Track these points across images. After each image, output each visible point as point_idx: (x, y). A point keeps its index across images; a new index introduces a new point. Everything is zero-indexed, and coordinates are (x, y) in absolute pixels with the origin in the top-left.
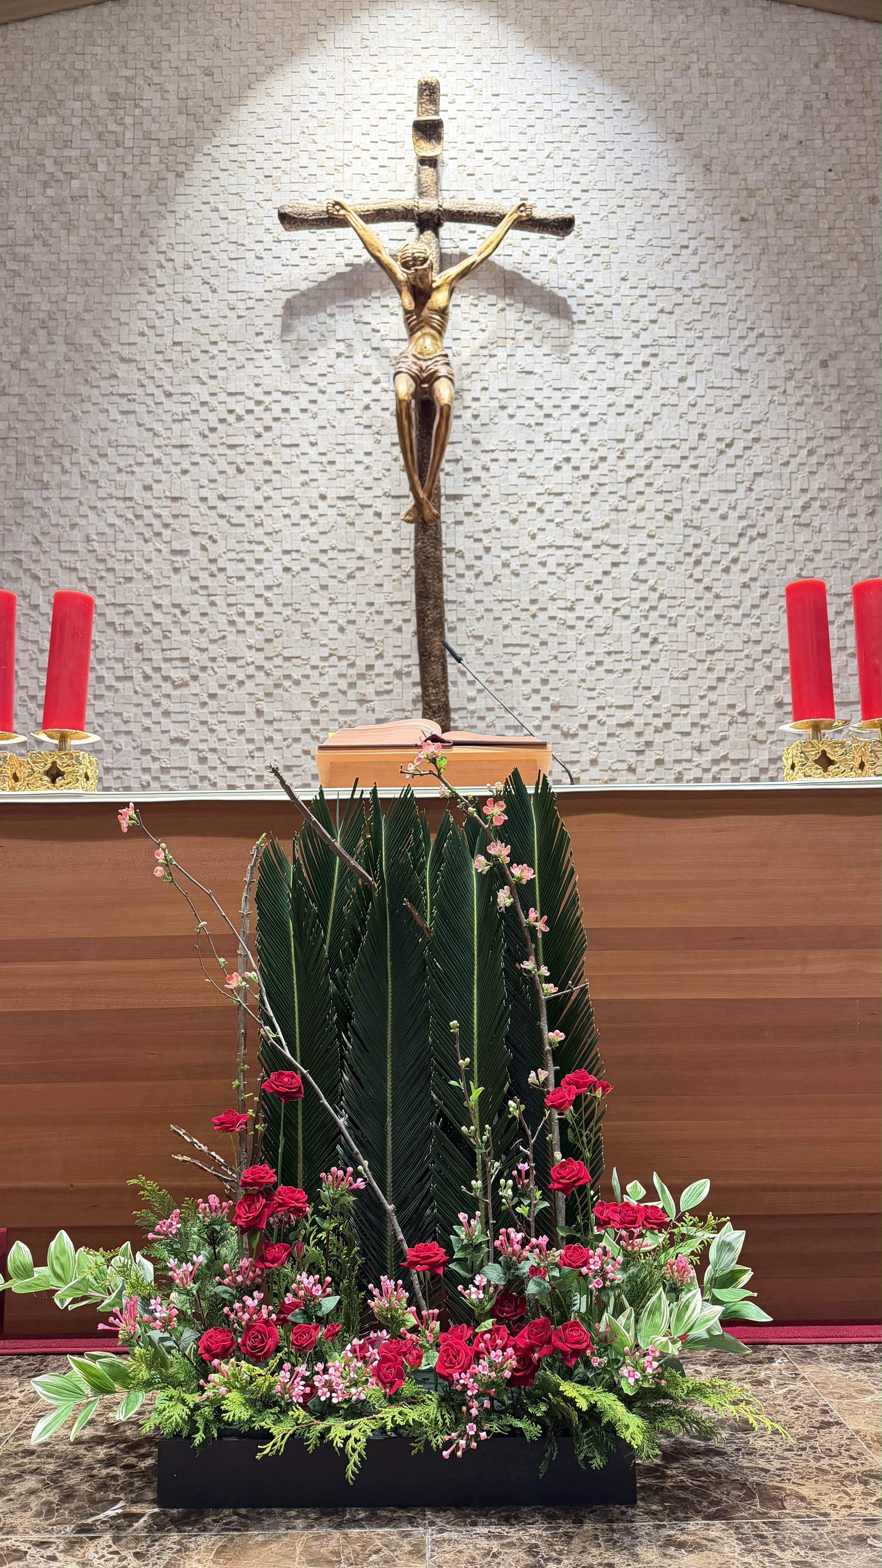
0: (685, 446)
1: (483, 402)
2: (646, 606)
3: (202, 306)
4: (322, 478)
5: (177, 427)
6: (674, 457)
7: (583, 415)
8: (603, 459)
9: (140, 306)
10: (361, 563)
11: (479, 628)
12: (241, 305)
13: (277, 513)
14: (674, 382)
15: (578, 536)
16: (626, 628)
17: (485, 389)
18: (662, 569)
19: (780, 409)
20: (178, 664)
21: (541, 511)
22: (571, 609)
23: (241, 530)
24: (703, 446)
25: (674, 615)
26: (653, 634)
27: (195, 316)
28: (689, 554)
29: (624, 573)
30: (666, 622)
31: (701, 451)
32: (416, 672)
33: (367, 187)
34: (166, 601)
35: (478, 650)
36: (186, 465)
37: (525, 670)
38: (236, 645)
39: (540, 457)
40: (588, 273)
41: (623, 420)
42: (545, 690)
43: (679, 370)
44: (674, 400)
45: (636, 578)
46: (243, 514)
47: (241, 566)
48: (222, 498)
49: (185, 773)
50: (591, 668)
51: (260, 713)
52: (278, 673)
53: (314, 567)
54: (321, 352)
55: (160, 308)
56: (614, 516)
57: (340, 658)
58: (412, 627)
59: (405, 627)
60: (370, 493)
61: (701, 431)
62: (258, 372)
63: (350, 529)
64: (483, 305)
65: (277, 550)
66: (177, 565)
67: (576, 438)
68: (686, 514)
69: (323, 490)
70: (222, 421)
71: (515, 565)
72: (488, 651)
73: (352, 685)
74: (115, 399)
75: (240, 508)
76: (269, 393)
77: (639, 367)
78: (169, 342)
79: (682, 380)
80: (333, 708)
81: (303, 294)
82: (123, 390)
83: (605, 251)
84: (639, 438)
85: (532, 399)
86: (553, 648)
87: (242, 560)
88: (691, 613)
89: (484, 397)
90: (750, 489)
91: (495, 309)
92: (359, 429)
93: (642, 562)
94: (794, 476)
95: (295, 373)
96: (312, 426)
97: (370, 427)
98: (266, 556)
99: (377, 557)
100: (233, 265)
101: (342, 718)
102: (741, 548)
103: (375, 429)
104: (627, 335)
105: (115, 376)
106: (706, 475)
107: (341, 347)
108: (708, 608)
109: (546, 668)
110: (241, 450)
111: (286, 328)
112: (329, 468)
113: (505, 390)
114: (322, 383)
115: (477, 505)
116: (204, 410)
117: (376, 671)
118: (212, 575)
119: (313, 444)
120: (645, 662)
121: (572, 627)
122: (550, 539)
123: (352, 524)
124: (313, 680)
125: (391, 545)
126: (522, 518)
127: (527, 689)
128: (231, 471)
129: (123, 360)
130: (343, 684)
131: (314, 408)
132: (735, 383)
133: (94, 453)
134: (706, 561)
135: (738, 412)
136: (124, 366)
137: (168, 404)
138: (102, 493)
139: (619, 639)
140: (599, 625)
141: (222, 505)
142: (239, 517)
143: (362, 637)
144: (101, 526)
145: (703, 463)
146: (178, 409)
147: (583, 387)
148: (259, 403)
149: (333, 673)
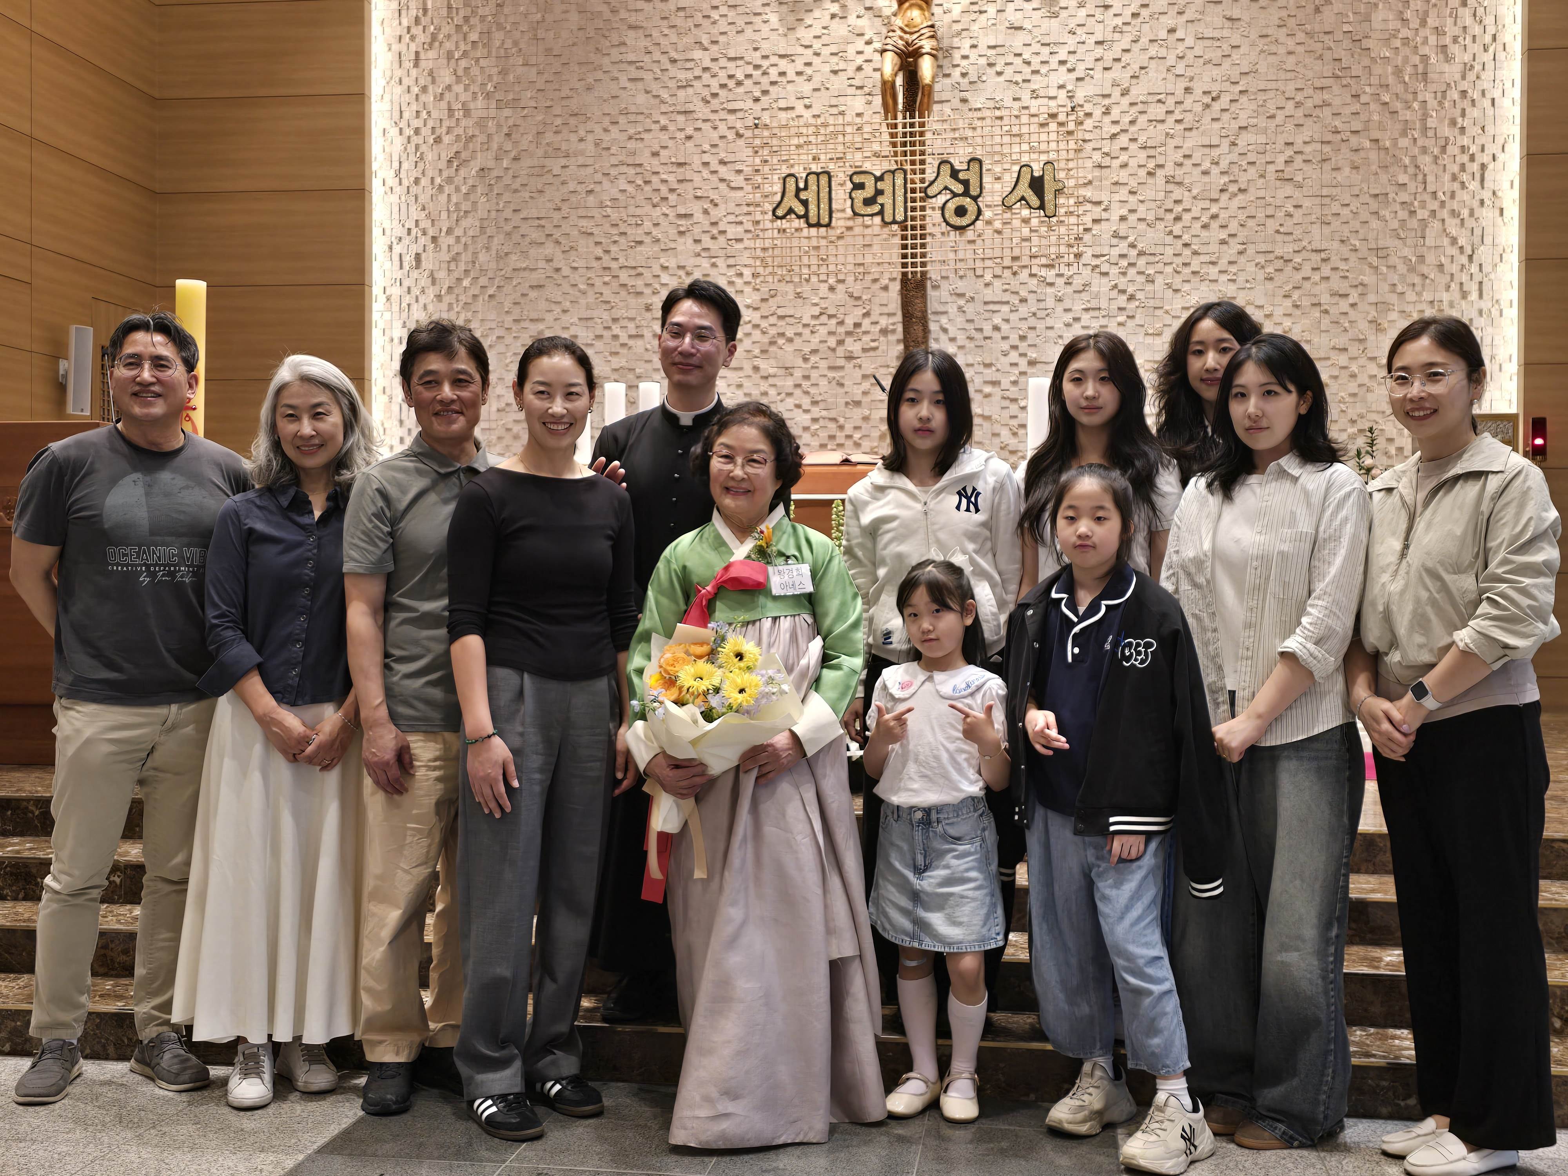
0: (1171, 101)
1: (972, 60)
2: (1124, 263)
4: (816, 141)
5: (681, 93)
6: (1157, 111)
7: (1070, 71)
8: (1088, 115)
11: (961, 286)
14: (1163, 34)
16: (1102, 285)
17: (974, 46)
18: (1142, 226)
19: (1271, 59)
22: (1051, 266)
23: (740, 194)
24: (1189, 100)
25: (1151, 271)
26: (1130, 290)
28: (1170, 211)
29: (1105, 230)
30: (1141, 279)
31: (1188, 105)
32: (900, 328)
34: (672, 263)
35: (960, 308)
36: (690, 131)
37: (1005, 327)
39: (1026, 114)
41: (1109, 75)
42: (1023, 346)
43: (1169, 21)
44: (1163, 52)
45: (1116, 235)
46: (741, 178)
47: (740, 229)
48: (722, 162)
50: (1068, 325)
51: (756, 369)
52: (773, 331)
54: (817, 13)
56: (1097, 173)
57: (830, 317)
61: (1188, 84)
62: (757, 37)
66: (682, 229)
69: (816, 153)
70: (723, 86)
72: (970, 308)
73: (841, 342)
74: (624, 66)
75: (739, 172)
76: (767, 57)
77: (1129, 19)
79: (1172, 31)
80: (823, 364)
82: (631, 57)
84: (1125, 93)
85: (1020, 55)
86: (1032, 305)
87: (741, 223)
88: (1169, 269)
89: (973, 54)
90: (1234, 144)
92: (852, 90)
93: (1123, 219)
94: (1280, 129)
95: (792, 36)
96: (806, 88)
97: (861, 88)
102: (1222, 204)
103: (866, 90)
105: (624, 44)
106: (1191, 129)
107: (836, 8)
108: (1185, 264)
109: (1024, 326)
110: (740, 115)
113: (994, 47)
114: (817, 45)
116: (706, 76)
117: (863, 329)
118: (713, 238)
119: (807, 107)
120: (1121, 319)
121: (1051, 284)
124: (804, 338)
127: (1005, 346)
128: (731, 135)
129: (631, 27)
130: (832, 342)
131: (809, 71)
132: (1226, 33)
133: (606, 121)
134: (1187, 217)
135: (1227, 63)
136: (631, 34)
137: (673, 71)
138: (614, 160)
139: (1097, 296)
140: (1078, 282)
141: (723, 171)
142: (739, 181)
143: (851, 296)
144: (614, 192)
145: (1188, 117)
146: (682, 75)
147: (1072, 41)
148: (757, 67)
149: (823, 331)
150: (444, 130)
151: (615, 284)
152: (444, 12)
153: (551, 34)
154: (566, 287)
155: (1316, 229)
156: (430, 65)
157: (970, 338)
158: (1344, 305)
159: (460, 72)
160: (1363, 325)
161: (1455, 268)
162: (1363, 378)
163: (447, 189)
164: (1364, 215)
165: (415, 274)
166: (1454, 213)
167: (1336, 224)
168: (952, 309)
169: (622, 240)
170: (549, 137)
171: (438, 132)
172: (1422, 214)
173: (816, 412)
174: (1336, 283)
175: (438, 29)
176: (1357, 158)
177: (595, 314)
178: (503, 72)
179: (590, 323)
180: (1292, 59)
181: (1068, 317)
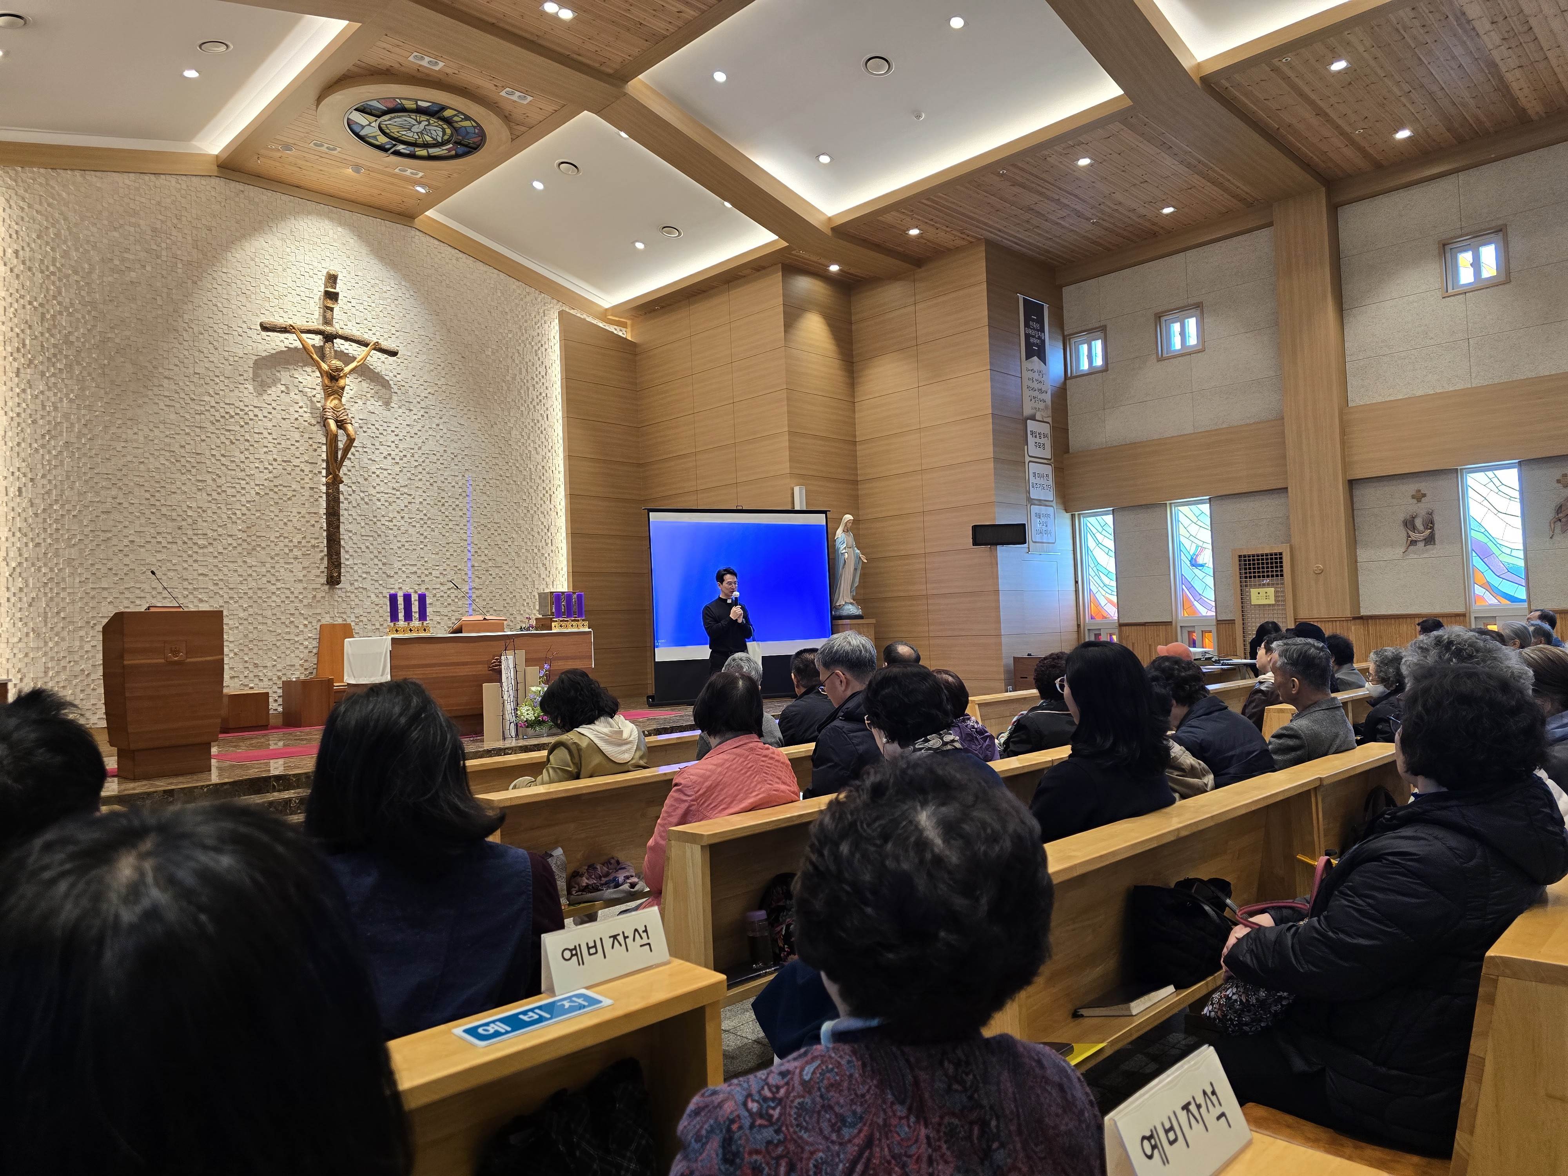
0: (438, 454)
2: (422, 522)
3: (209, 355)
4: (275, 451)
5: (197, 417)
6: (433, 458)
7: (396, 435)
8: (405, 456)
9: (175, 350)
10: (294, 493)
11: (350, 527)
12: (231, 359)
13: (252, 465)
14: (434, 426)
15: (394, 489)
16: (412, 531)
18: (429, 507)
19: (476, 443)
20: (201, 536)
21: (378, 476)
22: (391, 521)
23: (233, 473)
24: (445, 455)
25: (433, 527)
26: (425, 534)
27: (206, 360)
28: (439, 501)
29: (412, 507)
30: (429, 529)
31: (445, 457)
32: (324, 546)
33: (295, 309)
34: (194, 505)
35: (350, 537)
36: (203, 437)
37: (371, 547)
38: (234, 529)
39: (377, 452)
40: (399, 370)
41: (413, 440)
43: (436, 421)
44: (434, 434)
45: (418, 510)
47: (233, 490)
48: (223, 455)
49: (207, 591)
50: (400, 548)
51: (245, 562)
52: (254, 543)
53: (271, 493)
54: (274, 389)
55: (186, 353)
56: (409, 481)
57: (285, 538)
58: (322, 524)
59: (316, 524)
60: (298, 460)
61: (445, 448)
62: (241, 395)
63: (289, 476)
65: (252, 483)
66: (199, 487)
67: (393, 445)
69: (275, 456)
70: (223, 417)
71: (366, 500)
72: (354, 537)
73: (291, 550)
74: (161, 397)
75: (233, 461)
76: (247, 406)
78: (192, 372)
79: (438, 425)
80: (281, 561)
81: (264, 358)
82: (167, 393)
83: (406, 362)
84: (420, 448)
86: (383, 538)
87: (234, 487)
88: (440, 526)
90: (464, 476)
91: (357, 381)
92: (292, 429)
93: (421, 503)
94: (480, 472)
95: (260, 398)
96: (270, 425)
98: (247, 487)
99: (302, 491)
100: (226, 337)
101: (286, 566)
102: (460, 500)
104: (415, 401)
105: (161, 386)
106: (447, 468)
107: (283, 388)
108: (447, 525)
109: (379, 547)
110: (233, 433)
111: (255, 374)
112: (278, 446)
114: (274, 405)
115: (349, 471)
116: (213, 410)
117: (303, 545)
118: (219, 494)
119: (270, 434)
121: (391, 529)
122: (382, 489)
123: (290, 474)
125: (309, 485)
126: (369, 479)
128: (228, 442)
129: (166, 377)
131: (270, 416)
132: (458, 429)
133: (151, 426)
134: (446, 504)
135: (459, 443)
136: (166, 381)
137: (192, 405)
138: (156, 447)
139: (412, 535)
140: (403, 529)
141: (223, 459)
142: (233, 466)
143: (296, 528)
144: (157, 465)
145: (446, 462)
146: (197, 408)
148: (242, 410)
149: (281, 544)
150: (38, 416)
151: (159, 515)
152: (39, 348)
153: (114, 372)
154: (126, 514)
155: (495, 515)
156: (29, 377)
157: (355, 552)
158: (506, 546)
159: (50, 385)
161: (543, 534)
162: (515, 575)
163: (41, 451)
164: (513, 511)
165: (18, 500)
166: (542, 513)
167: (502, 513)
169: (162, 490)
170: (113, 430)
171: (34, 417)
172: (532, 512)
173: (279, 585)
174: (503, 537)
175: (34, 357)
176: (509, 487)
177: (146, 529)
178: (83, 389)
179: (142, 534)
180: (483, 444)
181: (399, 545)
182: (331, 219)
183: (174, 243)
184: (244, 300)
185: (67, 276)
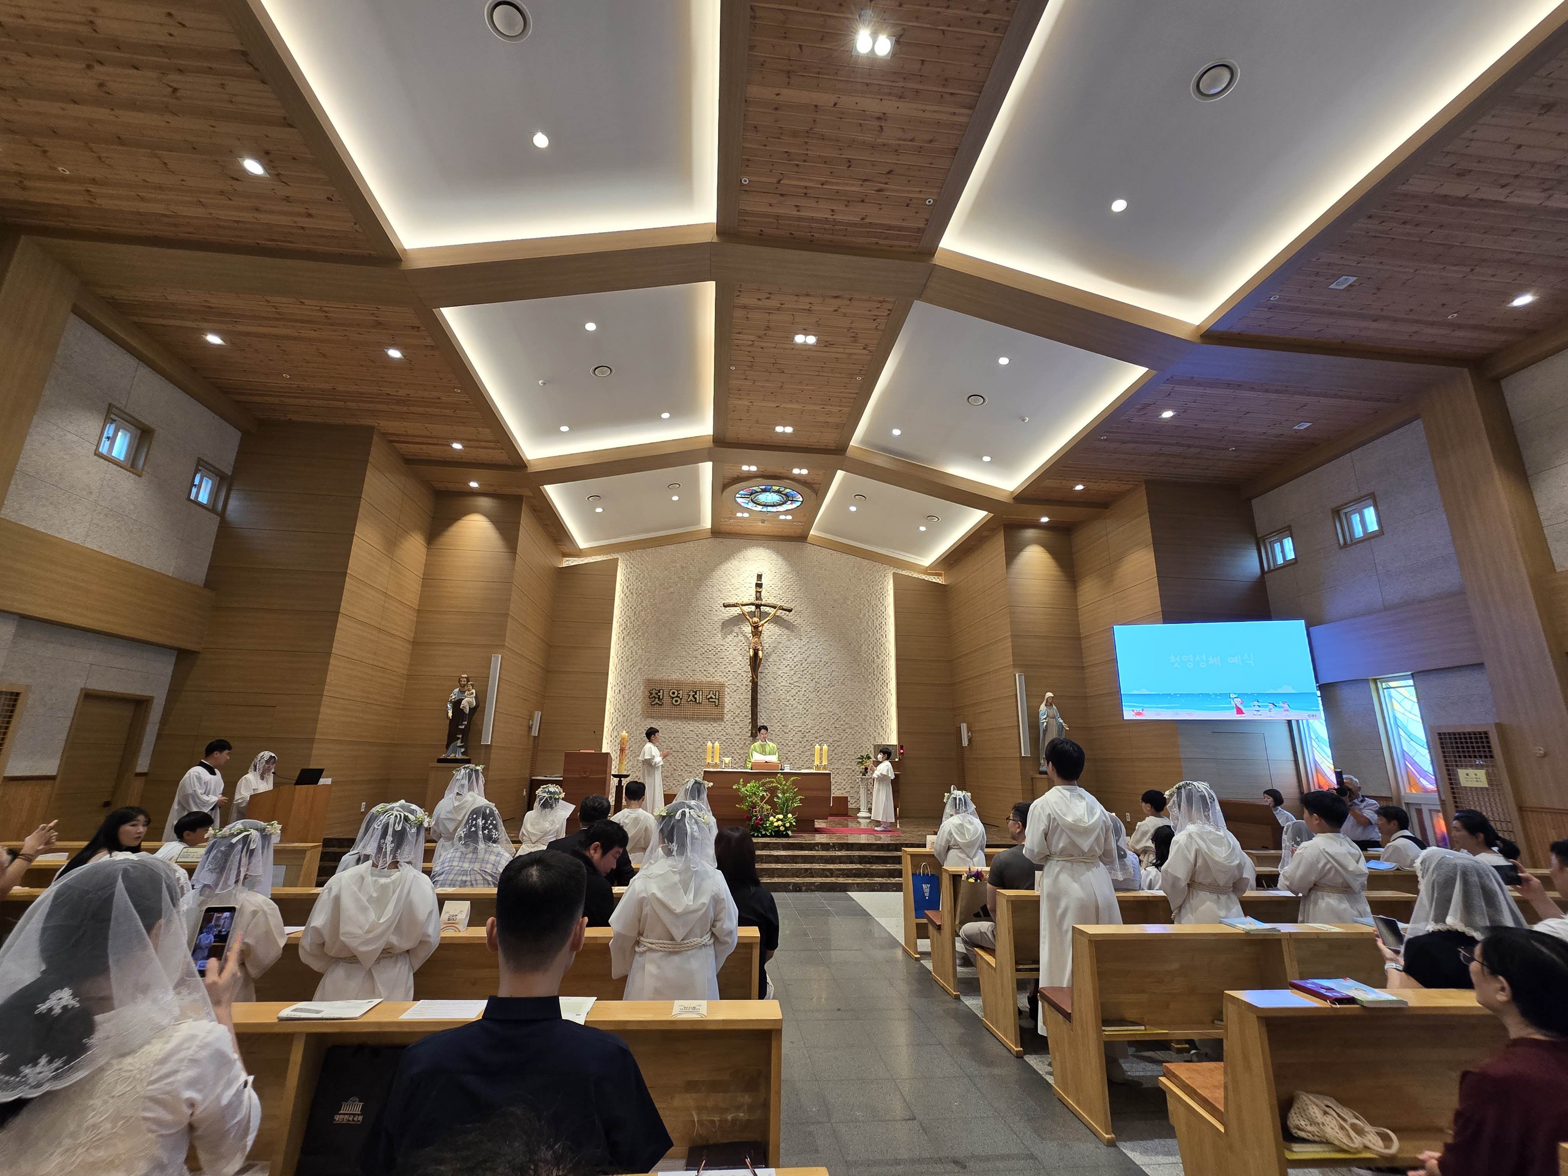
0: (816, 663)
1: (769, 649)
2: (806, 702)
3: (702, 622)
4: (729, 667)
5: (695, 652)
6: (814, 665)
8: (797, 665)
9: (687, 621)
10: (737, 688)
11: (765, 705)
12: (713, 623)
13: (718, 675)
14: (815, 647)
15: (790, 684)
16: (801, 707)
17: (769, 646)
18: (810, 693)
19: (839, 655)
21: (782, 677)
22: (788, 702)
24: (821, 663)
25: (812, 704)
26: (807, 709)
27: (700, 625)
28: (816, 690)
29: (801, 693)
30: (810, 706)
31: (820, 665)
32: (750, 716)
33: (743, 594)
35: (765, 711)
37: (776, 716)
39: (782, 664)
40: (794, 618)
41: (802, 656)
42: (781, 721)
44: (814, 652)
45: (804, 695)
49: (693, 738)
50: (792, 717)
51: (711, 724)
54: (731, 636)
55: (691, 622)
56: (799, 679)
57: (731, 711)
58: (750, 704)
59: (747, 704)
60: (741, 671)
61: (820, 660)
62: (715, 640)
64: (770, 626)
67: (791, 660)
68: (816, 680)
69: (729, 670)
70: (706, 651)
71: (775, 690)
72: (767, 711)
73: (734, 718)
74: (679, 645)
75: (709, 673)
76: (718, 645)
78: (694, 631)
79: (817, 646)
80: (729, 723)
81: (725, 621)
82: (682, 642)
83: (798, 613)
84: (806, 660)
85: (781, 650)
86: (783, 711)
88: (816, 704)
90: (831, 675)
91: (773, 627)
92: (739, 655)
93: (805, 691)
94: (842, 672)
95: (724, 640)
96: (727, 654)
99: (742, 687)
100: (710, 612)
101: (731, 726)
102: (829, 689)
103: (744, 657)
104: (805, 635)
105: (680, 639)
106: (821, 671)
108: (820, 703)
109: (781, 716)
110: (710, 659)
111: (722, 629)
112: (731, 664)
113: (775, 647)
114: (730, 643)
115: (766, 675)
116: (701, 649)
117: (740, 715)
119: (727, 658)
120: (805, 716)
121: (788, 706)
122: (784, 684)
123: (736, 678)
125: (745, 684)
126: (777, 679)
127: (776, 721)
128: (707, 664)
130: (732, 718)
131: (728, 649)
132: (829, 648)
133: (674, 658)
134: (820, 691)
135: (829, 656)
136: (682, 636)
137: (693, 647)
138: (676, 668)
139: (799, 710)
140: (794, 706)
141: (705, 672)
143: (738, 706)
145: (820, 668)
146: (695, 648)
147: (793, 647)
148: (715, 647)
149: (730, 715)
153: (661, 635)
155: (850, 697)
158: (857, 715)
159: (635, 643)
160: (861, 720)
161: (882, 707)
162: (862, 733)
164: (862, 694)
166: (881, 694)
167: (856, 696)
168: (763, 711)
170: (659, 661)
176: (859, 680)
178: (647, 644)
180: (844, 656)
181: (792, 715)
182: (764, 547)
183: (690, 572)
184: (719, 594)
185: (646, 594)
